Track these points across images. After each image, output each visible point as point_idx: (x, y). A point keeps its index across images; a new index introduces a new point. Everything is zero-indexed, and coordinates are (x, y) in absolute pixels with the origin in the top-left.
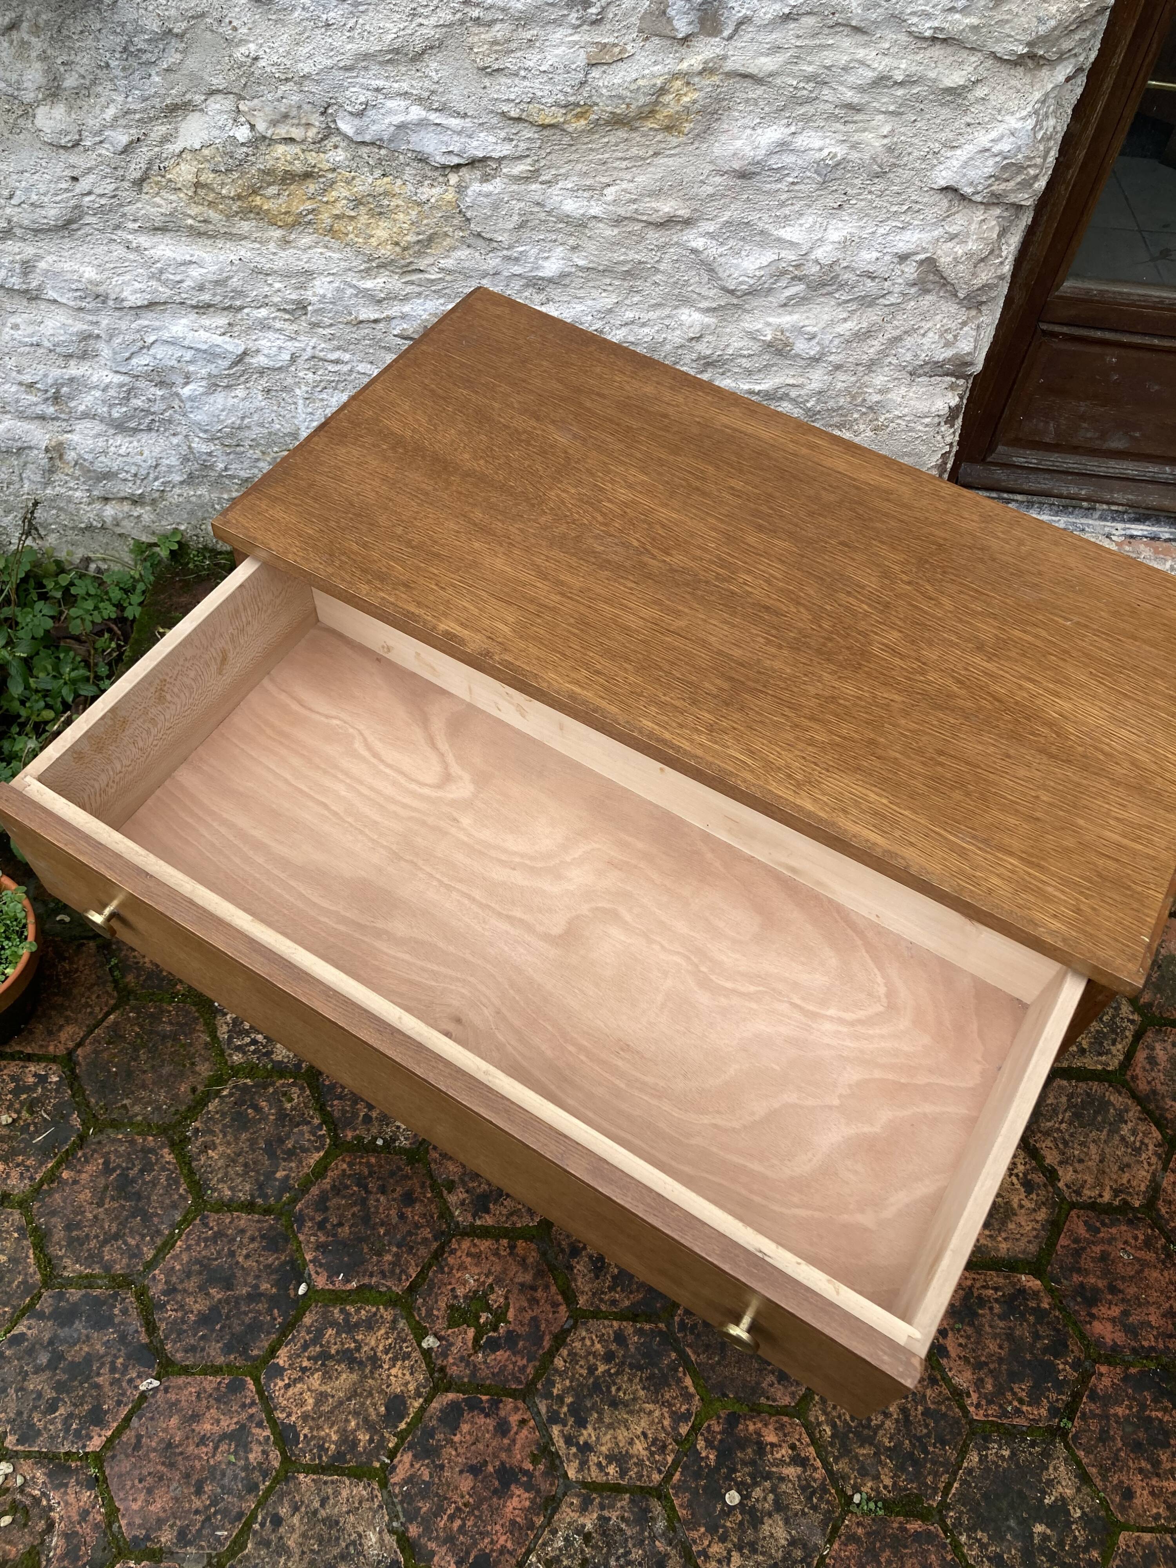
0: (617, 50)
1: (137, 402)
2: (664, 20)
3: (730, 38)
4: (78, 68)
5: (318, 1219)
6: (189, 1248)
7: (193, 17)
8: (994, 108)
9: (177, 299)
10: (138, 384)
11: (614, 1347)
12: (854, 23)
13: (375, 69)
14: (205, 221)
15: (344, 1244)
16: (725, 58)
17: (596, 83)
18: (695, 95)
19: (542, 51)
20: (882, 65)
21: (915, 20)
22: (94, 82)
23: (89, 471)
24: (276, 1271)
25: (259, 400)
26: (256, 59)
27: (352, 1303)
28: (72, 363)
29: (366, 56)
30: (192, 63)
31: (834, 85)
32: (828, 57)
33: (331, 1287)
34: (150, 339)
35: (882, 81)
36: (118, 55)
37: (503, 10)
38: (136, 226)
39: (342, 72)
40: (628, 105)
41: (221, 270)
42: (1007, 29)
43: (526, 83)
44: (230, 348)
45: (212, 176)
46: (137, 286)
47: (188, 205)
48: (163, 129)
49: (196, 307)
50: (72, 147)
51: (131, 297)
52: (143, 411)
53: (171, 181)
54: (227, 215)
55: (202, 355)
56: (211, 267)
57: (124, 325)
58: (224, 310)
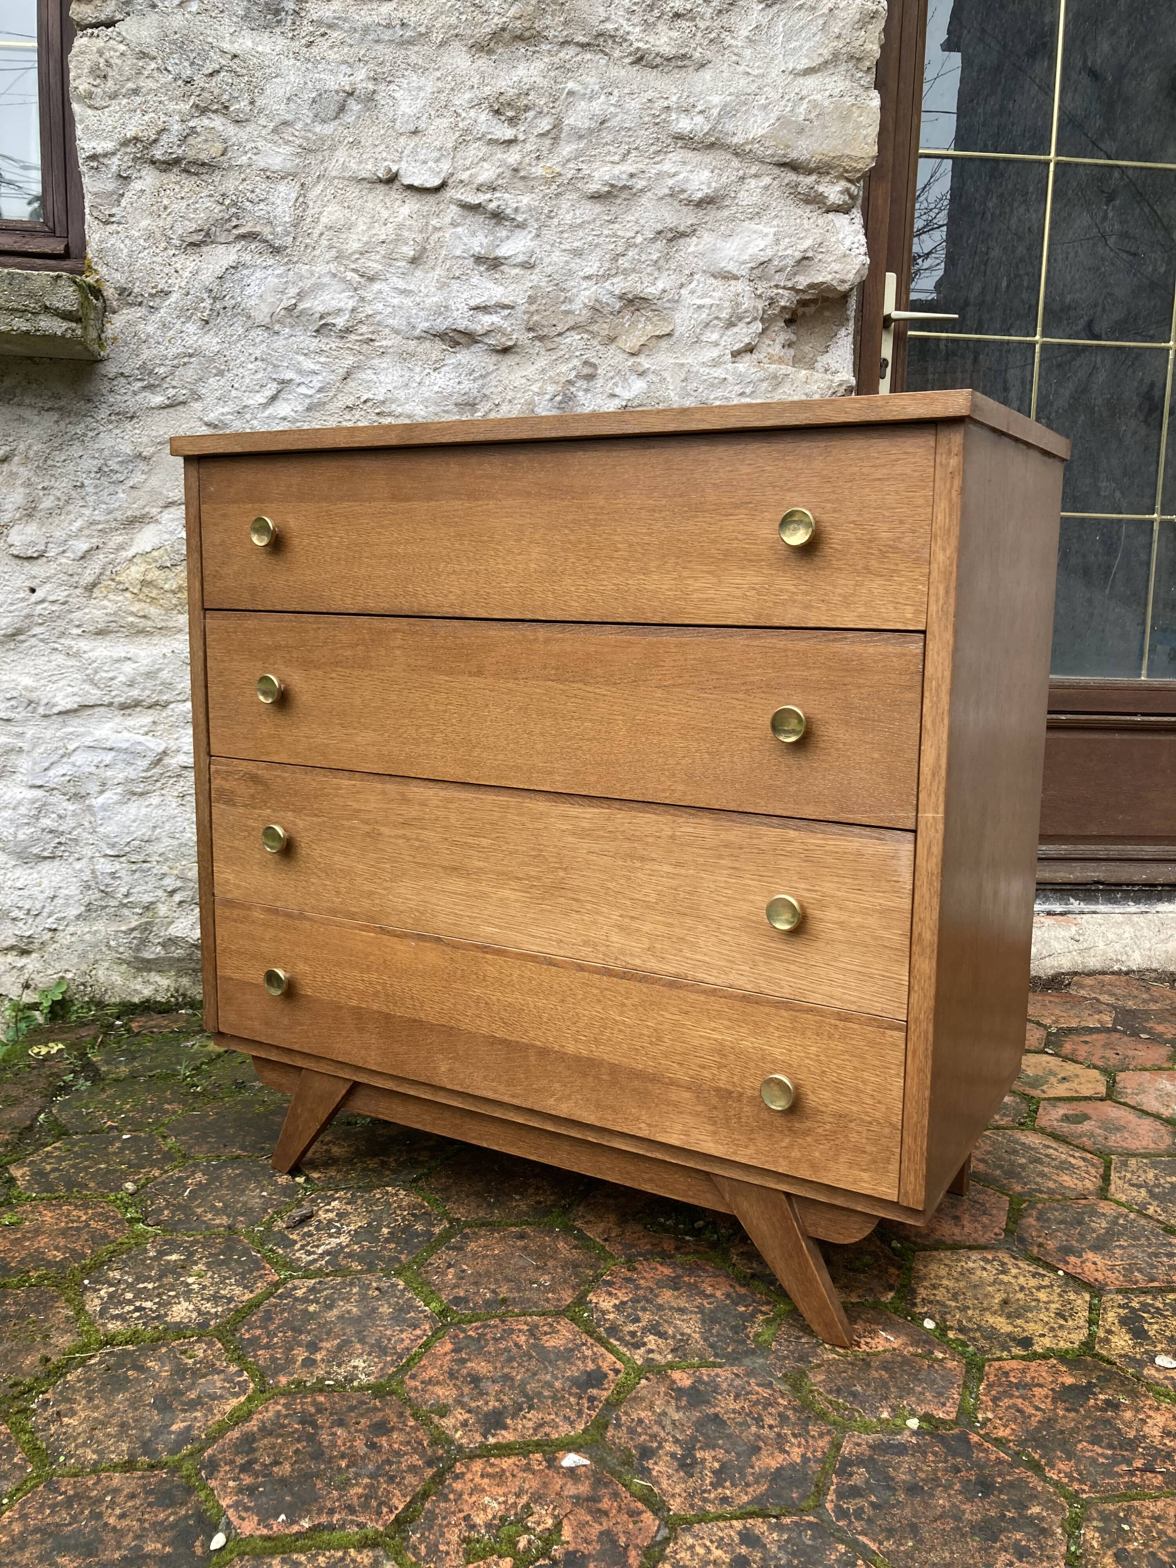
1: (47, 822)
4: (55, 492)
5: (240, 1460)
6: (24, 1517)
7: (160, 443)
9: (107, 700)
10: (52, 799)
11: (743, 1550)
14: (144, 617)
15: (283, 1481)
22: (67, 502)
24: (173, 1526)
27: (301, 1550)
30: (153, 482)
33: (265, 1532)
34: (71, 747)
36: (92, 476)
38: (79, 631)
41: (154, 662)
44: (152, 745)
45: (157, 573)
46: (70, 689)
47: (132, 603)
48: (120, 539)
49: (123, 707)
50: (37, 558)
51: (62, 702)
52: (51, 832)
53: (120, 583)
54: (167, 610)
55: (123, 756)
56: (145, 662)
57: (48, 734)
58: (149, 707)
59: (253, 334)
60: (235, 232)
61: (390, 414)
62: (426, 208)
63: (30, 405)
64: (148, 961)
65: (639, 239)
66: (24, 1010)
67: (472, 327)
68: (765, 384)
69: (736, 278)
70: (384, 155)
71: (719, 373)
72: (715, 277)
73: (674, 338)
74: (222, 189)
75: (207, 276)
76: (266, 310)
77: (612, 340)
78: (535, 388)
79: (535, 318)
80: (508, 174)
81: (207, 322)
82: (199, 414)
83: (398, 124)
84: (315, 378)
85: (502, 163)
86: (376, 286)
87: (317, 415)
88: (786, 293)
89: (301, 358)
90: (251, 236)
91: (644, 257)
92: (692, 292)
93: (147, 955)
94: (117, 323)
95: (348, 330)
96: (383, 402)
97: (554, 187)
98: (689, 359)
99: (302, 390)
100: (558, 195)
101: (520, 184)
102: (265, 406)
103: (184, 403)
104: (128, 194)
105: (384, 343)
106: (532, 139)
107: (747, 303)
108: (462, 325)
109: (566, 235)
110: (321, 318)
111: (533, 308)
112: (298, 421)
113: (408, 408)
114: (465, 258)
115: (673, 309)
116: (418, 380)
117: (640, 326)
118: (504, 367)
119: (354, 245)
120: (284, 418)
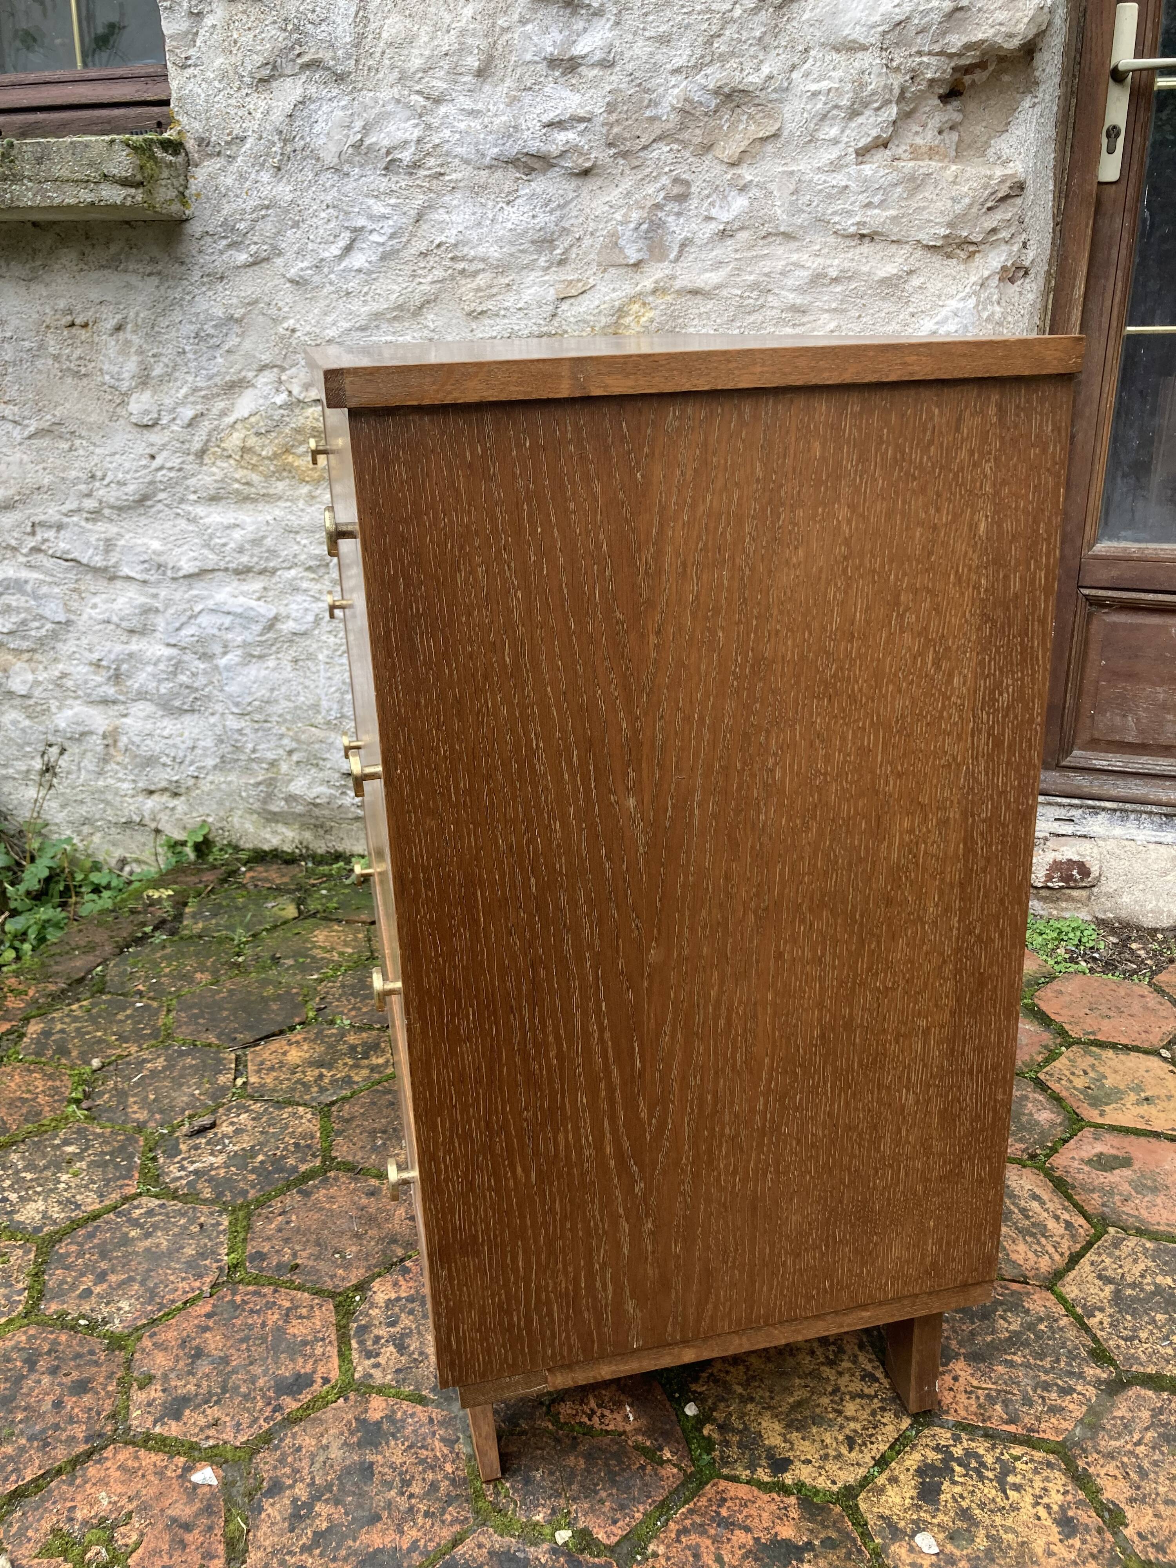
0: (581, 284)
1: (183, 678)
2: (617, 250)
3: (677, 260)
4: (163, 359)
7: (249, 304)
8: (933, 295)
9: (222, 565)
10: (186, 658)
12: (782, 229)
13: (384, 326)
14: (247, 484)
16: (673, 277)
17: (565, 314)
18: (651, 314)
19: (518, 292)
20: (815, 264)
21: (837, 219)
22: (174, 369)
23: (136, 756)
25: (288, 672)
26: (294, 331)
28: (135, 639)
29: (377, 316)
30: (247, 345)
31: (776, 290)
32: (766, 266)
34: (197, 609)
35: (818, 279)
36: (191, 341)
37: (483, 260)
38: (195, 497)
39: (359, 333)
40: (593, 328)
41: (258, 529)
42: (925, 215)
44: (262, 611)
45: (255, 439)
46: (192, 554)
47: (236, 470)
48: (221, 405)
49: (237, 572)
50: (152, 426)
51: (186, 566)
52: (187, 687)
53: (224, 449)
54: (266, 477)
55: (238, 620)
56: (250, 529)
57: (177, 596)
58: (260, 573)
59: (322, 178)
60: (299, 61)
61: (463, 259)
62: (492, 5)
63: (134, 271)
64: (275, 813)
65: (738, 12)
66: (175, 846)
67: (544, 148)
68: (899, 189)
69: (864, 48)
71: (839, 179)
72: (838, 51)
73: (782, 140)
74: (284, 13)
75: (278, 117)
76: (334, 150)
77: (707, 148)
78: (618, 216)
79: (616, 130)
81: (279, 169)
82: (282, 270)
84: (386, 223)
86: (443, 109)
87: (392, 264)
88: (933, 60)
89: (371, 202)
90: (314, 65)
91: (745, 35)
92: (806, 75)
93: (274, 808)
94: (200, 176)
95: (416, 165)
96: (455, 245)
98: (803, 166)
99: (375, 237)
102: (341, 257)
103: (267, 259)
104: (202, 32)
105: (454, 176)
107: (874, 83)
108: (534, 146)
109: (650, 18)
110: (388, 153)
111: (614, 117)
112: (373, 272)
113: (481, 250)
114: (537, 63)
115: (780, 101)
116: (491, 216)
117: (741, 127)
118: (585, 192)
119: (417, 62)
120: (359, 271)
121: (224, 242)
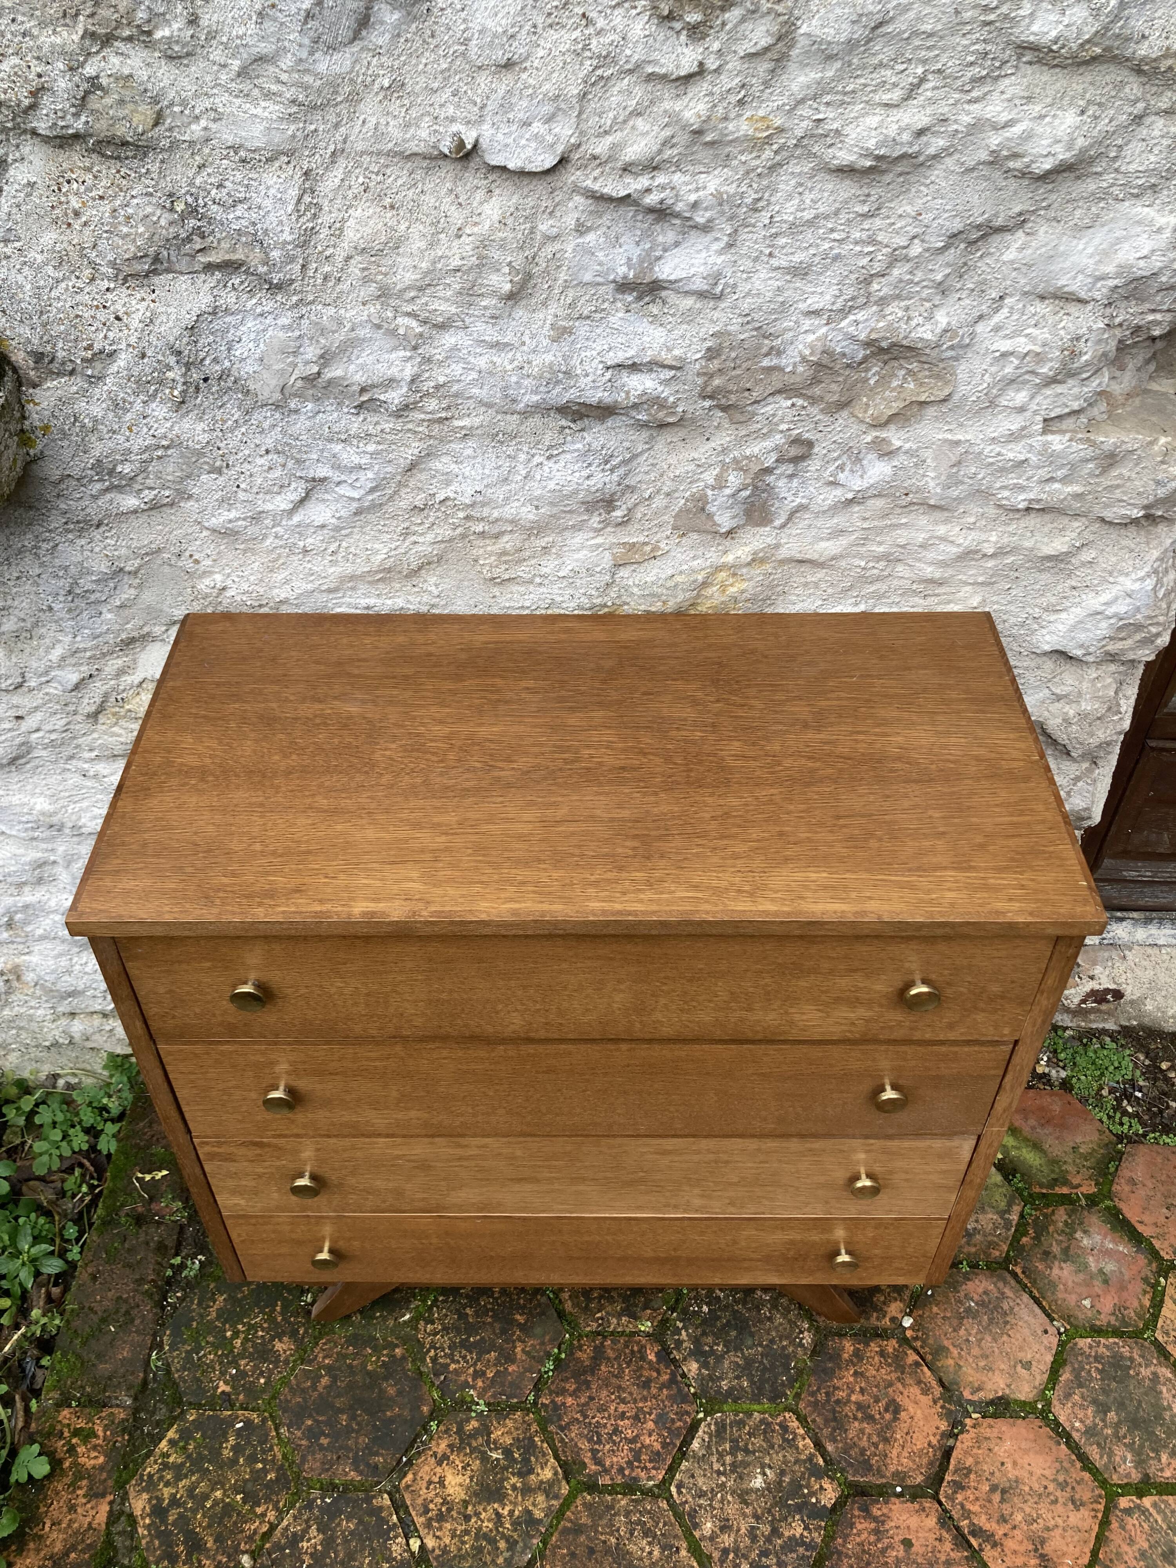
0: (648, 548)
2: (704, 517)
3: (783, 526)
4: (16, 612)
7: (147, 554)
8: (1104, 570)
12: (932, 502)
13: (363, 588)
16: (777, 546)
17: (625, 582)
18: (744, 586)
19: (559, 556)
20: (967, 540)
21: (1006, 493)
22: (36, 624)
23: (52, 990)
26: (224, 589)
28: (27, 889)
29: (352, 578)
30: (148, 597)
31: (910, 562)
32: (902, 536)
35: (968, 555)
36: (61, 598)
37: (511, 521)
38: (93, 754)
39: (325, 595)
42: (1118, 494)
43: (542, 590)
48: (119, 664)
50: (15, 689)
53: (130, 712)
59: (256, 416)
60: (203, 259)
61: (482, 519)
62: (530, 202)
65: (916, 248)
67: (608, 397)
68: (1091, 466)
69: (1082, 302)
70: (451, 110)
71: (1017, 451)
73: (951, 405)
74: (166, 185)
75: (169, 328)
76: (274, 382)
77: (844, 406)
78: (709, 477)
79: (717, 382)
80: (682, 139)
81: (182, 402)
82: (196, 517)
83: (473, 50)
84: (362, 476)
85: (674, 119)
86: (449, 339)
87: (372, 519)
88: (1167, 317)
89: (337, 448)
90: (230, 267)
92: (996, 329)
94: (45, 400)
95: (408, 408)
96: (471, 505)
97: (768, 153)
98: (970, 433)
99: (344, 490)
100: (773, 168)
101: (704, 155)
102: (292, 510)
103: (170, 505)
105: (466, 422)
106: (734, 64)
107: (1090, 350)
108: (594, 396)
109: (782, 241)
110: (363, 390)
111: (715, 365)
112: (343, 528)
113: (509, 511)
114: (599, 284)
115: (956, 359)
116: (524, 473)
117: (895, 383)
118: (660, 445)
119: (405, 277)
120: (323, 526)
121: (99, 486)
